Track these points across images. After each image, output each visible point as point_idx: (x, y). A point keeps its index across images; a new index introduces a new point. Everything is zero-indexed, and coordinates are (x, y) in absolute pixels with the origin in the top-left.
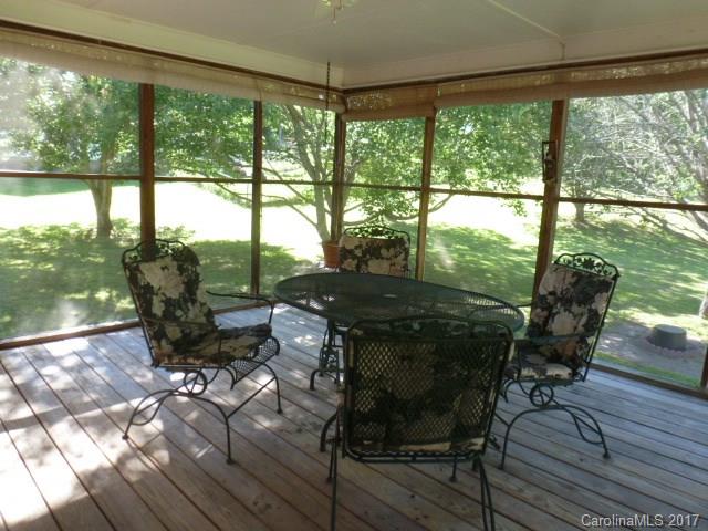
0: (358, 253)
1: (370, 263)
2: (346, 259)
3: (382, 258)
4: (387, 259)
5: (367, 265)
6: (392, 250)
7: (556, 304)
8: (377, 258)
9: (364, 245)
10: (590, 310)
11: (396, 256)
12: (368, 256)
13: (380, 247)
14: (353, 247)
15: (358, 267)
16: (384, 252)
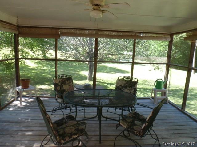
0: (60, 84)
1: (64, 86)
2: (57, 87)
3: (66, 84)
4: (67, 84)
5: (63, 87)
6: (68, 81)
7: (122, 88)
8: (65, 84)
9: (61, 81)
10: (134, 88)
11: (70, 83)
12: (62, 84)
13: (65, 81)
14: (58, 82)
15: (61, 88)
16: (66, 82)
